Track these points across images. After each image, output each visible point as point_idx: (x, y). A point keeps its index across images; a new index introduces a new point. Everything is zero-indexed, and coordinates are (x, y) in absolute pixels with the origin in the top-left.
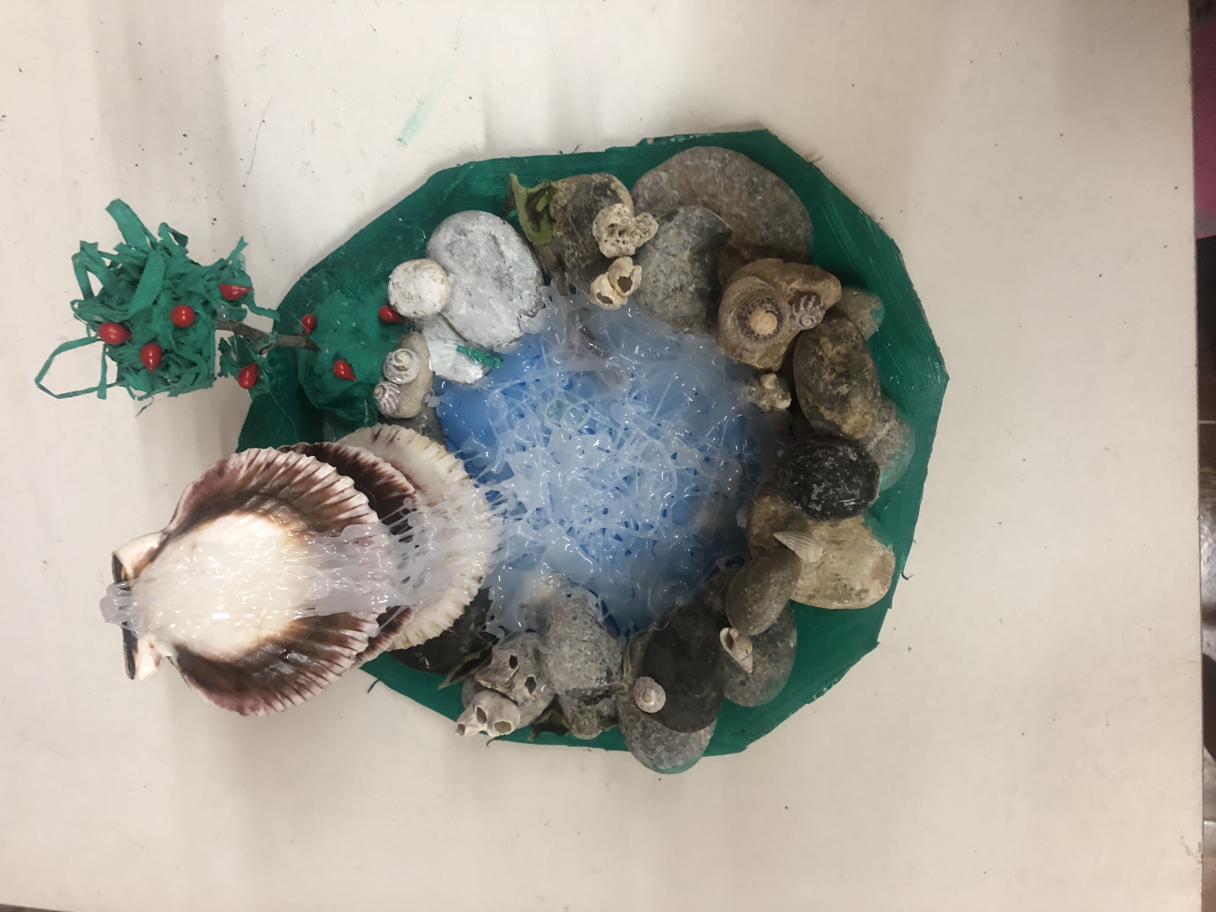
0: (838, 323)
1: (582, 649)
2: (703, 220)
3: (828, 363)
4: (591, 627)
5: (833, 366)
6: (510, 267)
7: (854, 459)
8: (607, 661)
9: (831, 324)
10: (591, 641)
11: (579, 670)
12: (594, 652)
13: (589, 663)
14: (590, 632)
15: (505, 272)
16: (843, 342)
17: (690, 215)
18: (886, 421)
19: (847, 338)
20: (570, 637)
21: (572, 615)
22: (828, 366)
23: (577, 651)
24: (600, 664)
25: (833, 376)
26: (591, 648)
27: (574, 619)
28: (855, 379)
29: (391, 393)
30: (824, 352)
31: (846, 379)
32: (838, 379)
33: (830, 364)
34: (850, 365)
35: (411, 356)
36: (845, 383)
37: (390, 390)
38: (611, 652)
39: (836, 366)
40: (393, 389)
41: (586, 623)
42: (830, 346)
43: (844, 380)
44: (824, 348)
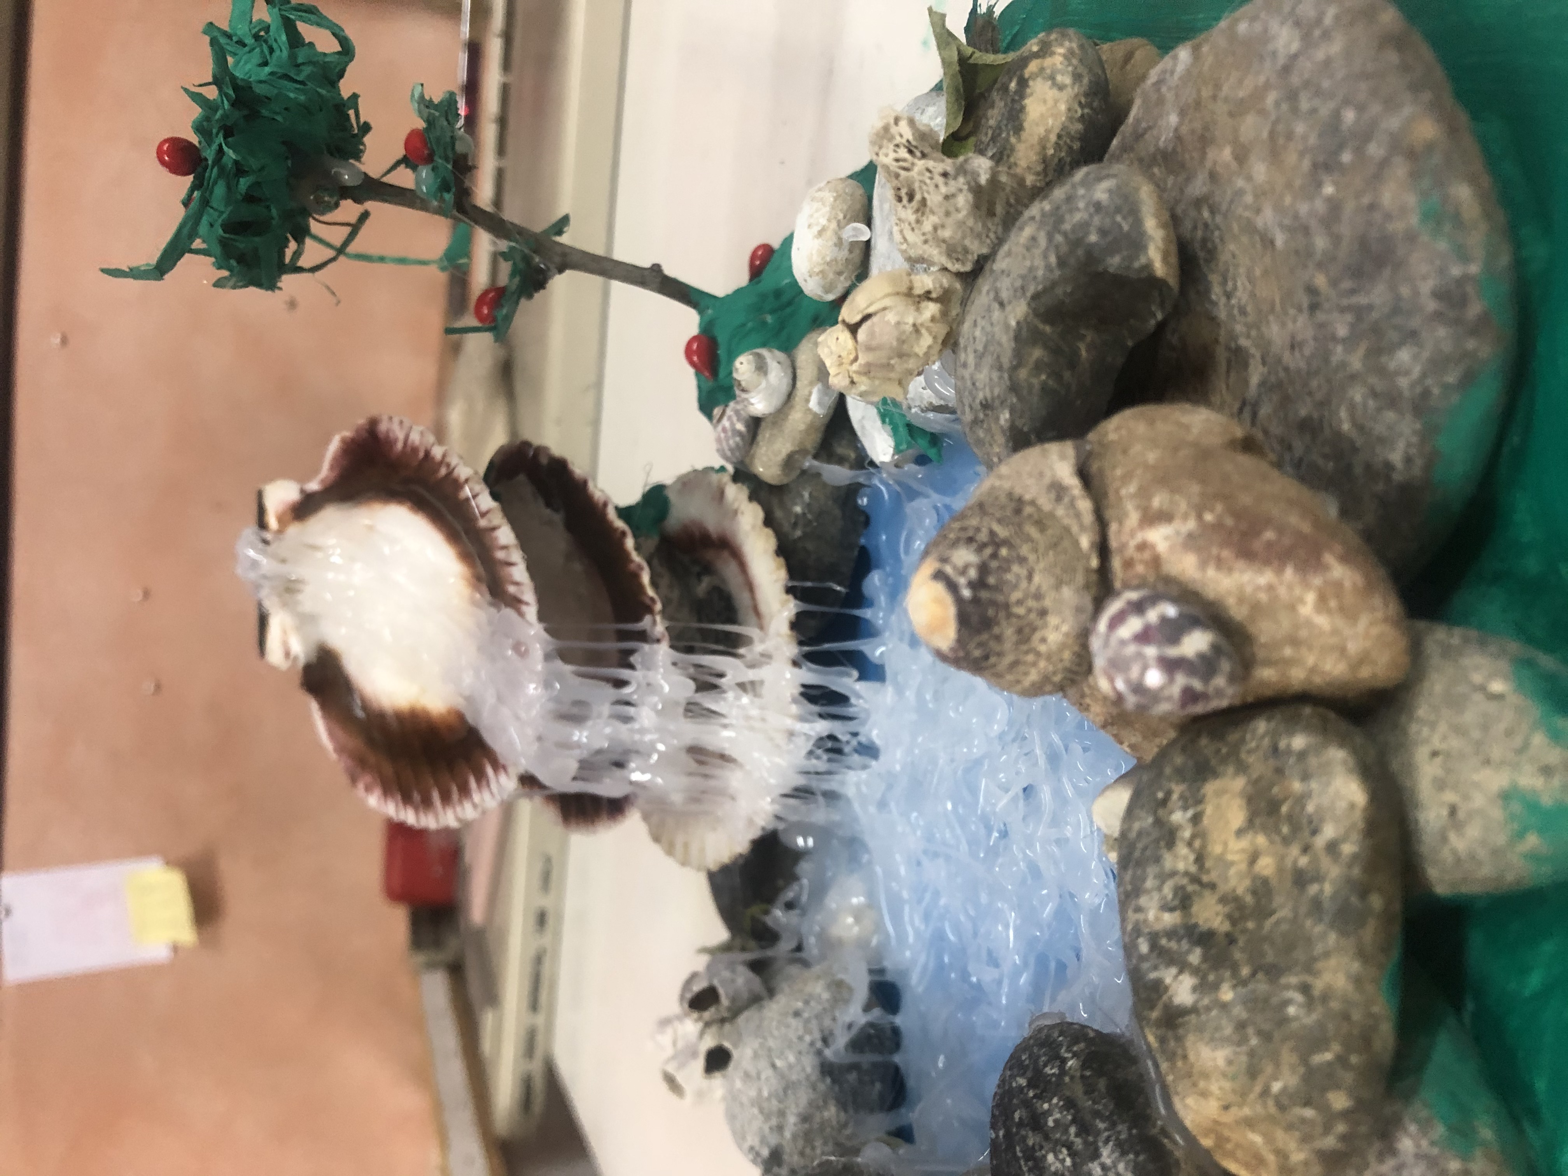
0: (1302, 755)
2: (1094, 220)
3: (1181, 866)
5: (1190, 888)
8: (786, 1136)
9: (1282, 744)
10: (782, 1076)
12: (772, 1098)
16: (1278, 832)
19: (1296, 828)
20: (765, 1038)
21: (800, 1004)
22: (1173, 874)
25: (1169, 919)
26: (773, 1088)
28: (1240, 983)
29: (727, 425)
30: (1196, 819)
31: (1205, 958)
32: (1179, 941)
33: (1187, 874)
34: (1250, 925)
35: (761, 368)
36: (1195, 971)
37: (730, 418)
38: (807, 1126)
39: (1207, 893)
40: (735, 419)
41: (800, 1038)
42: (1237, 816)
43: (1195, 957)
44: (1209, 810)
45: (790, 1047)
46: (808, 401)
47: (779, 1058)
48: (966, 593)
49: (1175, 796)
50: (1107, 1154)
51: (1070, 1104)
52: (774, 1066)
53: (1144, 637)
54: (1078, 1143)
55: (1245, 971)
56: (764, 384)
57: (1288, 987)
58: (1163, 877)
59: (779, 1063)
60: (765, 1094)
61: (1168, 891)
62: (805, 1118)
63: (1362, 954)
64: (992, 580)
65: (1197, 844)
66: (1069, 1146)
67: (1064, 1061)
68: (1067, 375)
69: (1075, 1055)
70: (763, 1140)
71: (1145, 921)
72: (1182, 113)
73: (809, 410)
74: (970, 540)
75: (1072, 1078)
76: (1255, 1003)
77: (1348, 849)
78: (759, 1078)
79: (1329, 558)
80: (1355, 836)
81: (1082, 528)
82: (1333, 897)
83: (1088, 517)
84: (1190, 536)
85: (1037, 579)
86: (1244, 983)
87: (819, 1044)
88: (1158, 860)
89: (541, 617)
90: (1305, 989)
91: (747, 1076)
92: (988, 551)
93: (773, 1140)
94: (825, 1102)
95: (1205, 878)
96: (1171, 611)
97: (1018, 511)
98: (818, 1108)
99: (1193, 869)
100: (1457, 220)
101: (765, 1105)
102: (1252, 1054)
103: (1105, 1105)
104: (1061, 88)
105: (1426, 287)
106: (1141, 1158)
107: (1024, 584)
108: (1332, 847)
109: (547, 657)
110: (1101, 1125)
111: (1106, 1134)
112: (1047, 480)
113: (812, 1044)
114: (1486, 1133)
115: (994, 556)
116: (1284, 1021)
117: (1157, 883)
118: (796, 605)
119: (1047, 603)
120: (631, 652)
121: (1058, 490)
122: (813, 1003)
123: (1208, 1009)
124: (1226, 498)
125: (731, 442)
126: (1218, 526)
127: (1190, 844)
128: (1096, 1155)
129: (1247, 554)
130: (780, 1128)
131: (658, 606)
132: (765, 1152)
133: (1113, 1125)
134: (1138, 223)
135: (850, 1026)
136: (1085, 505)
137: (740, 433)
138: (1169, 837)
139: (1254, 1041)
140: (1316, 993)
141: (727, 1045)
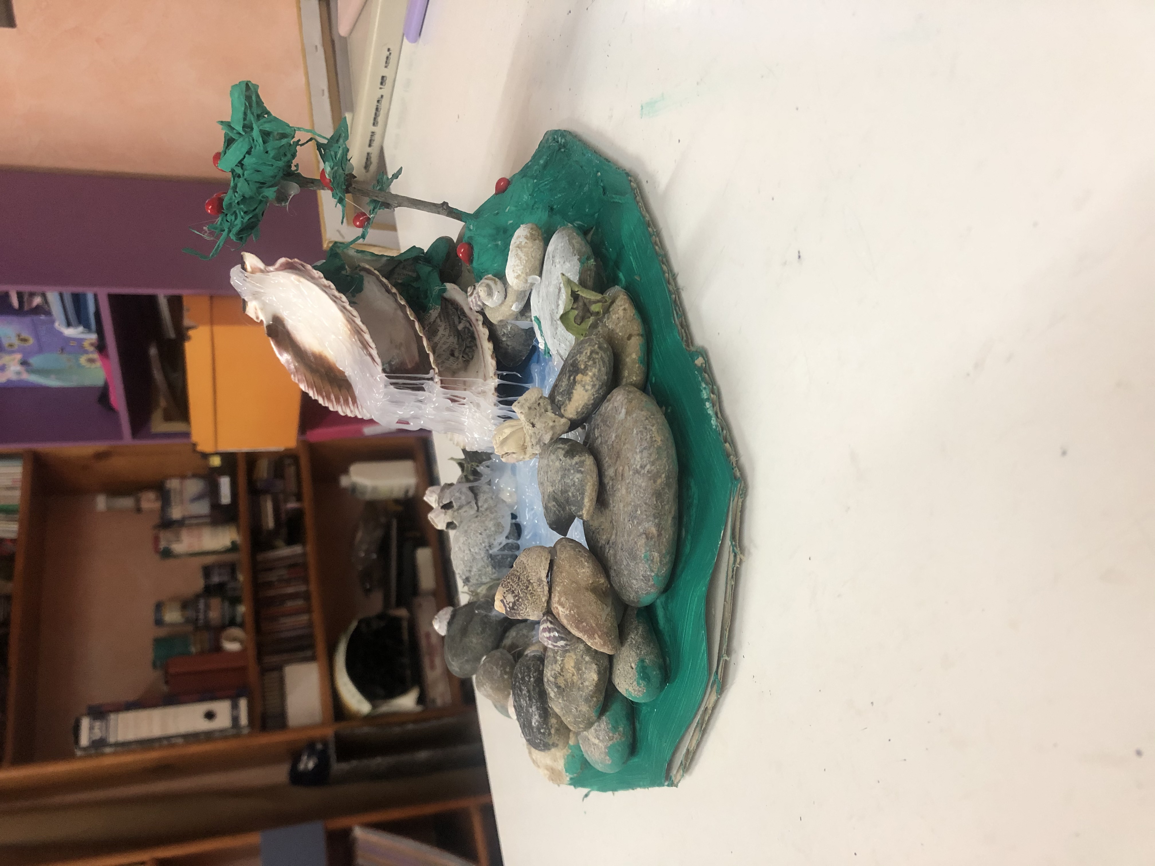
0: (587, 663)
2: (573, 488)
4: (480, 549)
7: (533, 724)
8: (473, 574)
9: (584, 656)
11: (457, 557)
13: (462, 562)
14: (477, 550)
17: (572, 471)
18: (598, 739)
20: (468, 538)
24: (467, 570)
27: (481, 534)
30: (562, 660)
31: (557, 692)
32: (553, 685)
33: (558, 672)
34: (568, 690)
36: (555, 692)
38: (480, 572)
39: (562, 677)
41: (481, 544)
42: (572, 664)
43: (556, 690)
44: (566, 659)
45: (476, 546)
46: (511, 307)
47: (472, 548)
48: (508, 609)
49: (559, 653)
50: (534, 708)
51: (529, 691)
52: (470, 550)
53: (549, 638)
54: (528, 702)
55: (565, 699)
56: (491, 300)
57: (572, 706)
58: (552, 670)
59: (472, 550)
60: (466, 559)
61: (553, 673)
62: (479, 570)
63: (590, 707)
64: (516, 608)
65: (562, 665)
66: (526, 702)
67: (530, 677)
68: (562, 512)
69: (534, 677)
70: (463, 573)
71: (547, 675)
72: (616, 437)
73: (512, 310)
74: (513, 592)
75: (531, 684)
76: (565, 705)
77: (590, 688)
78: (464, 552)
79: (596, 636)
80: (593, 686)
81: (544, 595)
82: (585, 696)
83: (546, 592)
84: (567, 615)
85: (528, 610)
86: (564, 701)
87: (487, 548)
88: (552, 665)
90: (576, 708)
91: (460, 548)
92: (517, 598)
93: (467, 574)
94: (488, 566)
95: (562, 674)
96: (557, 634)
97: (527, 587)
98: (485, 568)
99: (559, 671)
100: (652, 561)
101: (465, 562)
102: (563, 713)
103: (536, 696)
104: (586, 391)
105: (642, 573)
106: (541, 712)
107: (524, 610)
108: (587, 687)
110: (534, 701)
111: (535, 704)
112: (538, 576)
113: (485, 547)
114: (621, 729)
115: (518, 600)
116: (571, 711)
117: (551, 669)
118: (499, 381)
119: (530, 614)
120: (423, 385)
121: (540, 580)
122: (488, 531)
123: (556, 701)
124: (578, 607)
126: (573, 616)
127: (560, 665)
128: (531, 707)
129: (578, 628)
130: (470, 571)
131: (436, 369)
132: (464, 577)
133: (537, 702)
134: (583, 498)
135: (500, 544)
136: (546, 588)
138: (556, 662)
139: (564, 712)
140: (579, 710)
141: (455, 522)
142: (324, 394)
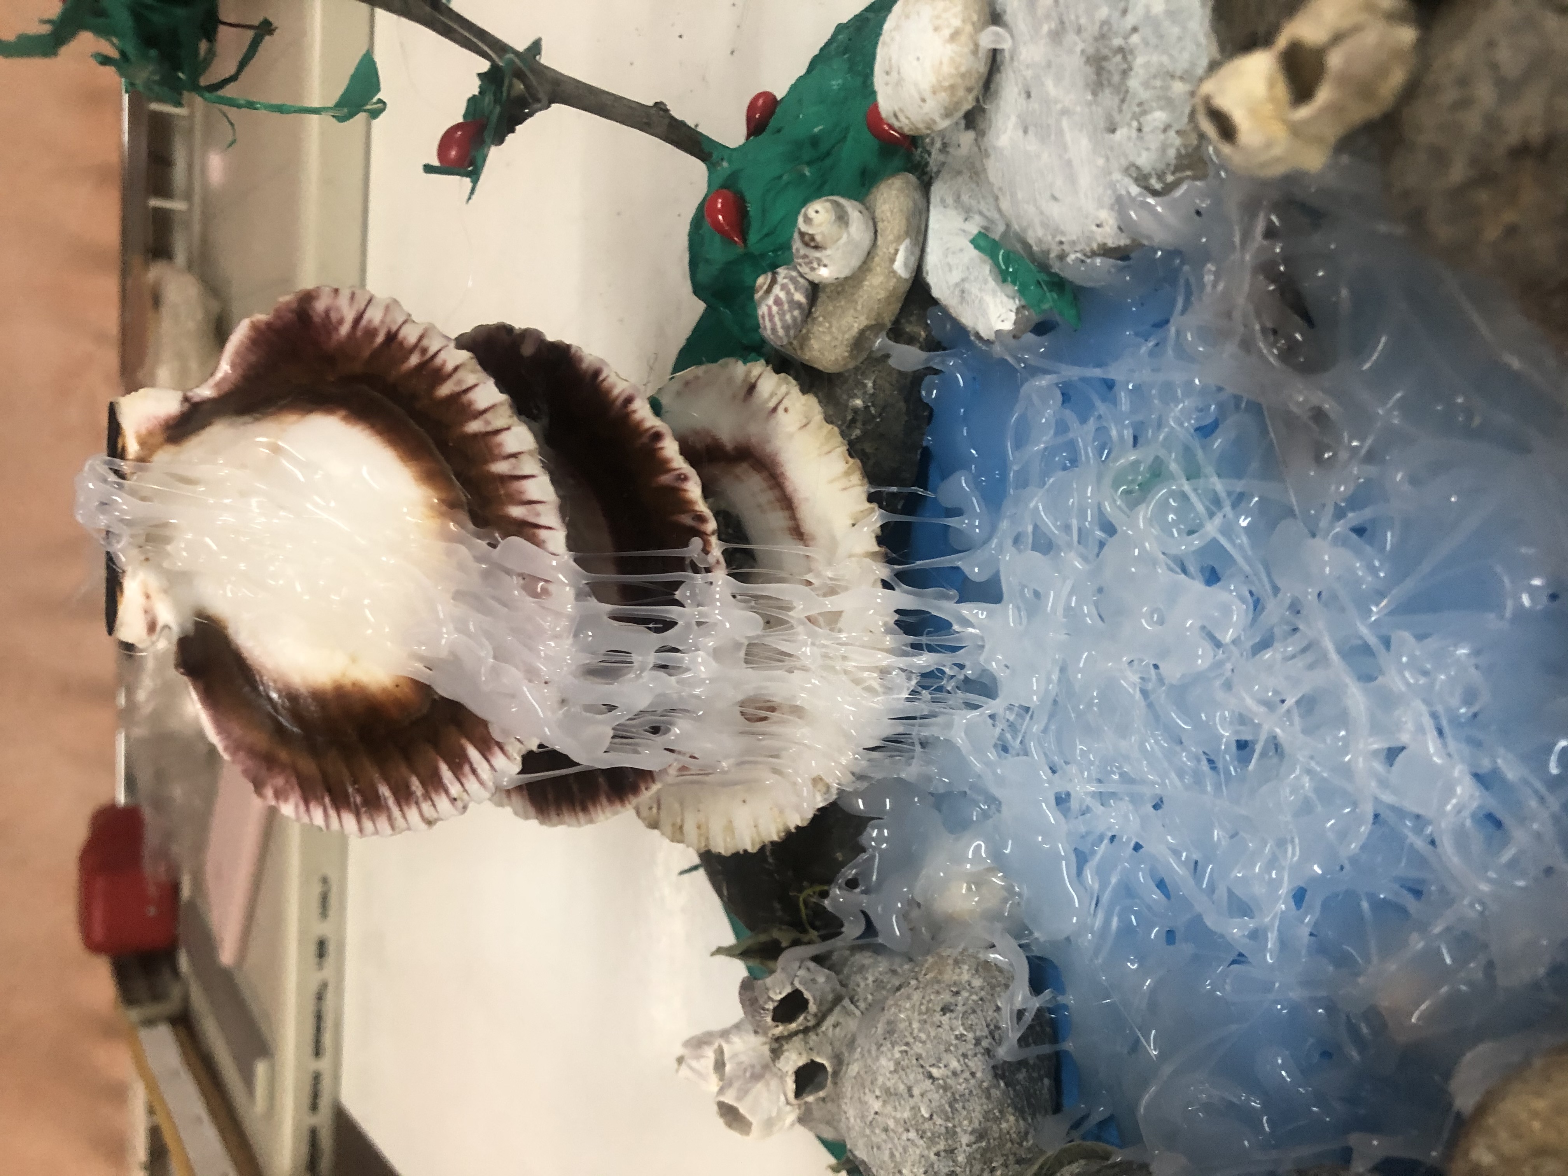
1: (916, 1092)
4: (965, 1056)
6: (1135, 30)
8: (961, 1158)
10: (946, 1088)
11: (886, 1130)
12: (935, 1117)
13: (912, 1135)
14: (954, 1064)
15: (1117, 42)
20: (907, 1044)
21: (946, 997)
23: (902, 1088)
24: (937, 1154)
26: (934, 1104)
27: (945, 1010)
29: (782, 295)
35: (842, 218)
37: (784, 287)
38: (982, 1144)
40: (792, 287)
45: (947, 1050)
46: (892, 261)
47: (933, 1065)
52: (930, 1076)
56: (845, 237)
59: (935, 1072)
60: (924, 1112)
62: (981, 1135)
73: (894, 272)
87: (985, 1042)
89: (572, 543)
94: (1002, 1111)
98: (994, 1121)
101: (926, 1126)
109: (580, 596)
113: (977, 1043)
118: (881, 515)
120: (677, 585)
122: (963, 994)
125: (788, 317)
130: (951, 1152)
131: (712, 525)
137: (799, 305)
141: (819, 1060)
142: (359, 800)
